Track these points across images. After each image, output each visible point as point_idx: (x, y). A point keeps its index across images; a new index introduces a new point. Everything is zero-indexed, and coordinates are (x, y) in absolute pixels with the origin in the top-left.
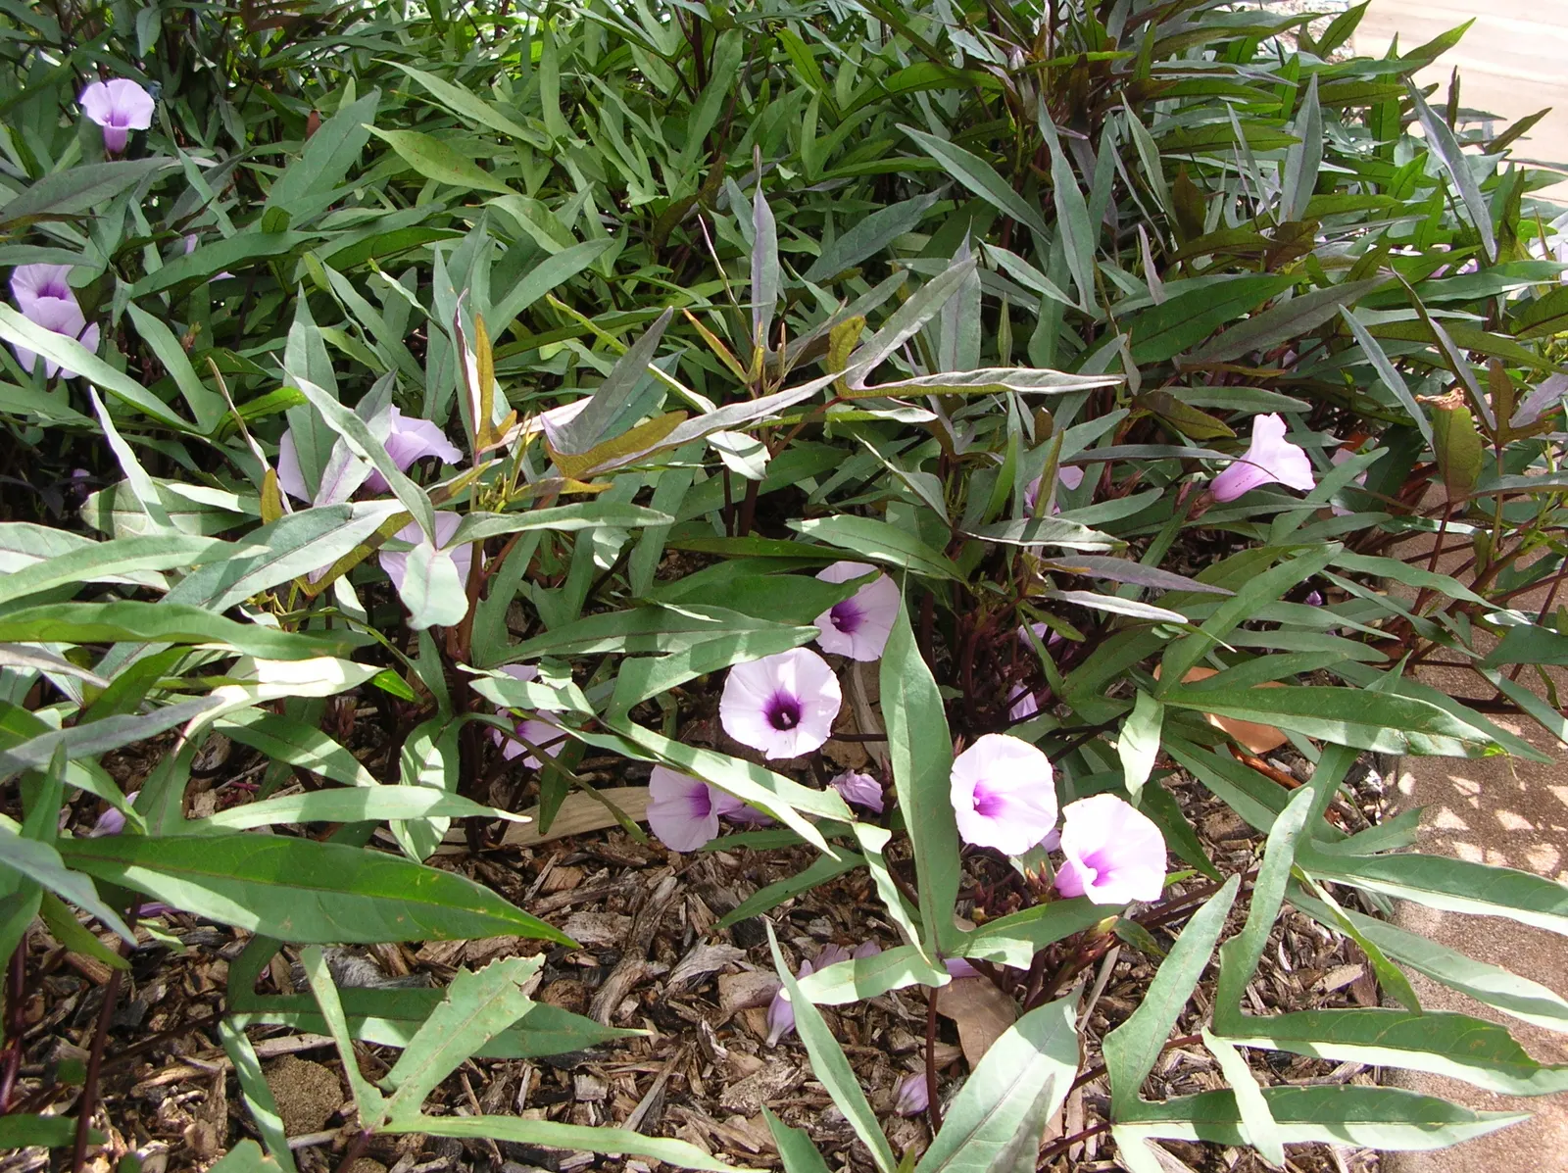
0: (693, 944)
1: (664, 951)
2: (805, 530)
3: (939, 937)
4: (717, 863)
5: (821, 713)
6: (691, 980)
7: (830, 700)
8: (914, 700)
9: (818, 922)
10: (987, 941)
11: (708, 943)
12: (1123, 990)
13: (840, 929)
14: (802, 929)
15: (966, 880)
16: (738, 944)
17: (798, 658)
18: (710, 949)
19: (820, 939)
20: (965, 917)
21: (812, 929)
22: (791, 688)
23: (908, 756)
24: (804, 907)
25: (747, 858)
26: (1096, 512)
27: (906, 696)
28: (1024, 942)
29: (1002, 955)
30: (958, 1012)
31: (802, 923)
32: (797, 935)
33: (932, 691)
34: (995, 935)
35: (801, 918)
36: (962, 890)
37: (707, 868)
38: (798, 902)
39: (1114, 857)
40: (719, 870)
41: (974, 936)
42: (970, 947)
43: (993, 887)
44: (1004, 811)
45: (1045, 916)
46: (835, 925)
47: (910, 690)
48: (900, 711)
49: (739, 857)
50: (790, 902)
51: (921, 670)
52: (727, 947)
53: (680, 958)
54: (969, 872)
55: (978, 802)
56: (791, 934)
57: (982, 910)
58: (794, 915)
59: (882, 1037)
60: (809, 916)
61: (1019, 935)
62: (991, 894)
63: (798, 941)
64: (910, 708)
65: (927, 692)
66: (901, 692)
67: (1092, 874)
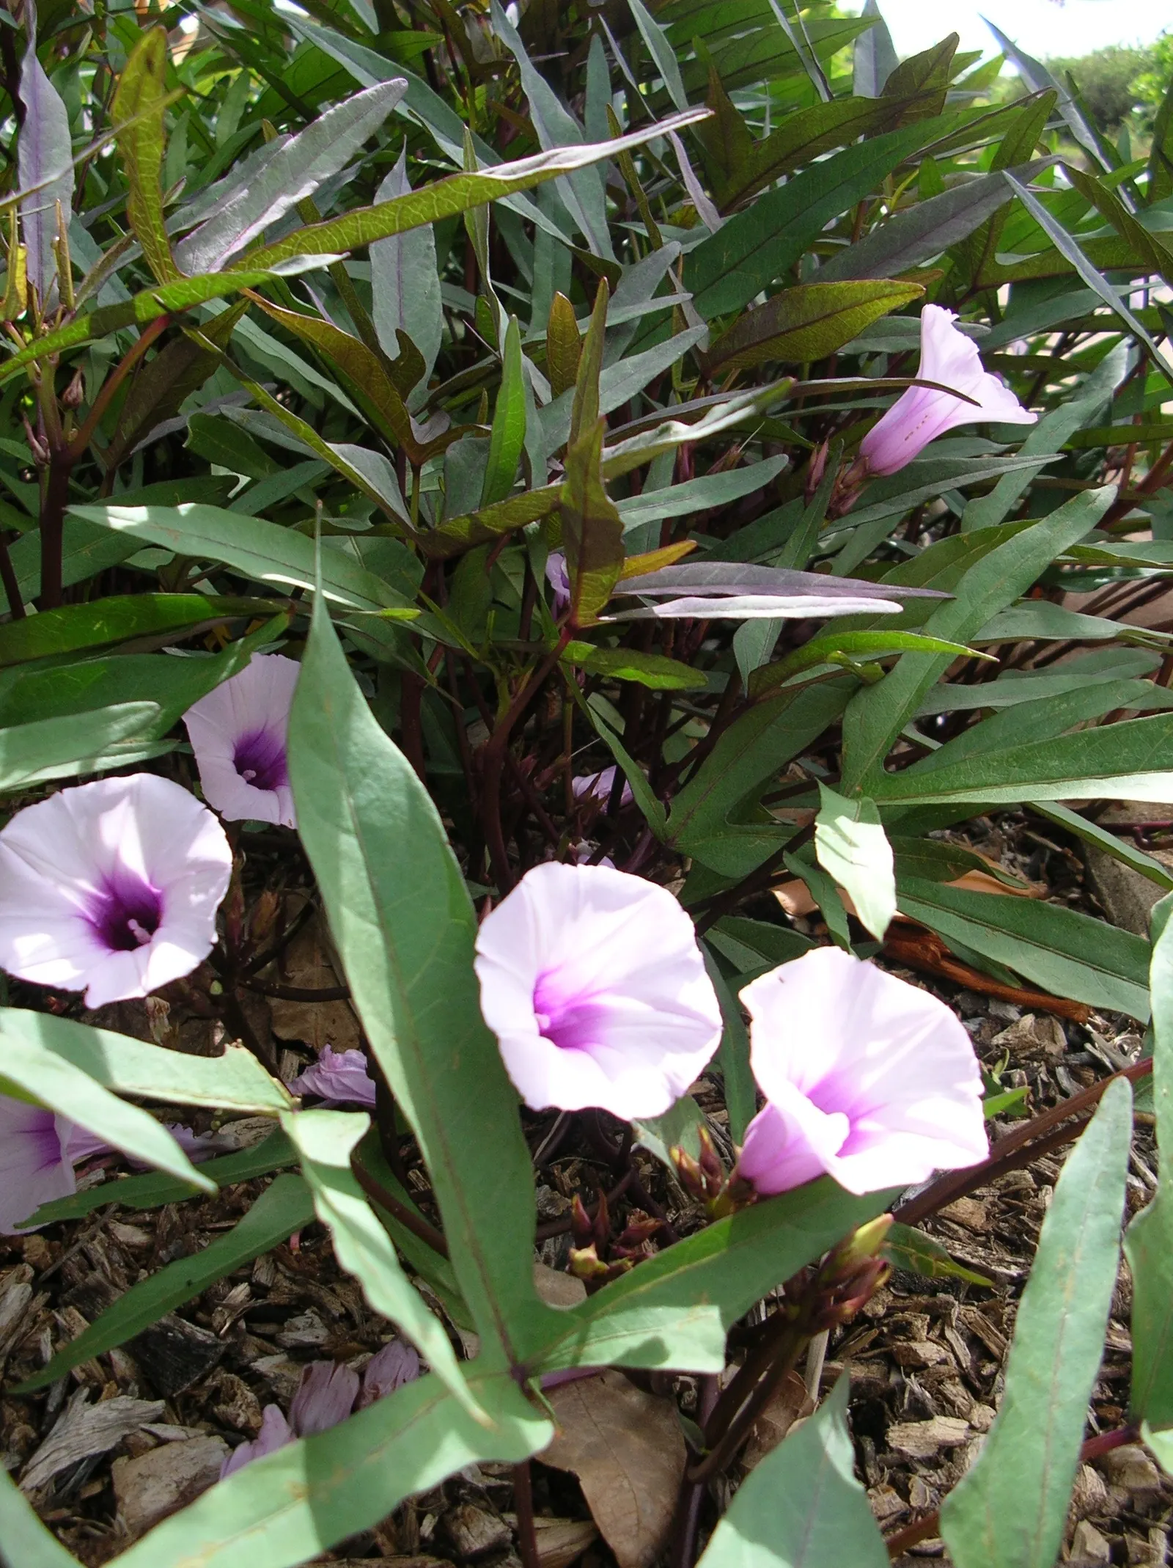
0: (63, 1406)
1: (11, 1428)
2: (117, 524)
3: (511, 1329)
4: (113, 1244)
5: (196, 899)
6: (60, 1478)
7: (209, 867)
8: (375, 817)
9: (299, 1321)
10: (617, 1321)
11: (94, 1398)
12: (856, 1345)
13: (341, 1328)
14: (271, 1338)
15: (551, 1202)
16: (150, 1390)
17: (135, 796)
18: (100, 1409)
19: (301, 1354)
20: (559, 1267)
21: (290, 1337)
22: (134, 862)
23: (378, 940)
24: (273, 1298)
25: (164, 1226)
26: (679, 497)
27: (357, 810)
28: (700, 1311)
29: (656, 1348)
30: (577, 1453)
31: (270, 1329)
32: (263, 1353)
33: (412, 794)
34: (634, 1304)
35: (267, 1320)
36: (543, 1221)
37: (94, 1256)
38: (258, 1291)
39: (866, 1084)
40: (116, 1256)
41: (586, 1315)
42: (582, 1341)
43: (604, 1200)
44: (610, 1032)
45: (732, 1242)
46: (330, 1322)
47: (364, 796)
48: (349, 843)
49: (150, 1227)
50: (241, 1292)
51: (382, 754)
52: (124, 1402)
53: (42, 1437)
54: (554, 1187)
55: (546, 1021)
56: (251, 1352)
57: (589, 1253)
58: (252, 1316)
59: (440, 1529)
60: (282, 1314)
61: (684, 1296)
62: (604, 1214)
63: (264, 1365)
64: (367, 834)
65: (401, 799)
66: (347, 803)
67: (838, 1125)
